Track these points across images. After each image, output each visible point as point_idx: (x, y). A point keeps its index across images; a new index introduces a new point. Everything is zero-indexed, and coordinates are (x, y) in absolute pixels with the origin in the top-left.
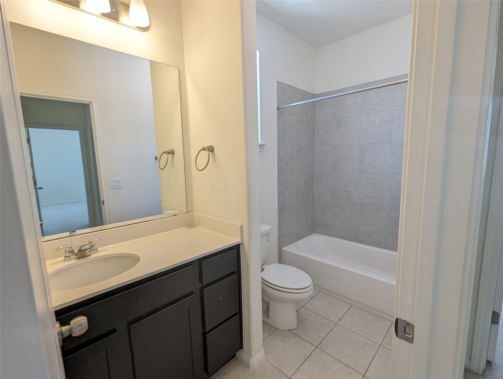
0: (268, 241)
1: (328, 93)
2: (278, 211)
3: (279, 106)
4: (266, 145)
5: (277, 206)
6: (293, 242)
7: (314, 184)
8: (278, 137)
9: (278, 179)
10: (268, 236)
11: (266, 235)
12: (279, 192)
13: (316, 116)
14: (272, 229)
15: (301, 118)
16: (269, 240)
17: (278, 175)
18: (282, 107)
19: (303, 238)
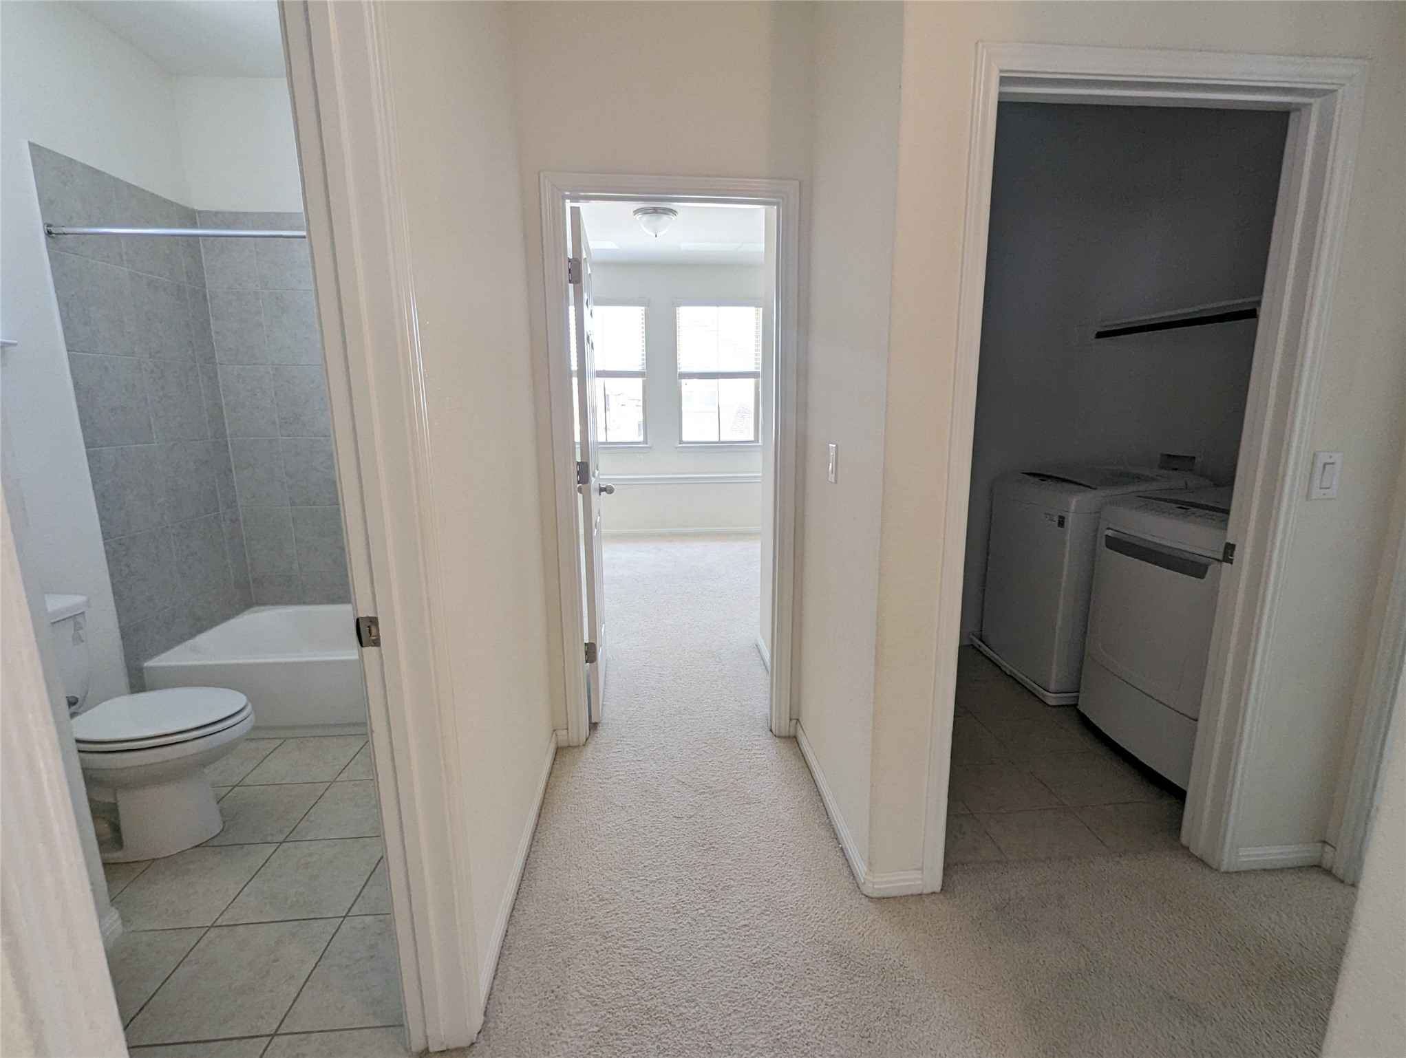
0: (78, 639)
1: (235, 219)
2: (107, 552)
3: (54, 224)
4: (15, 345)
5: (102, 539)
6: (183, 640)
7: (230, 471)
8: (63, 323)
9: (87, 455)
10: (78, 627)
11: (71, 623)
12: (100, 496)
13: (206, 275)
14: (88, 603)
15: (151, 273)
16: (83, 638)
17: (85, 443)
18: (65, 230)
19: (214, 623)
